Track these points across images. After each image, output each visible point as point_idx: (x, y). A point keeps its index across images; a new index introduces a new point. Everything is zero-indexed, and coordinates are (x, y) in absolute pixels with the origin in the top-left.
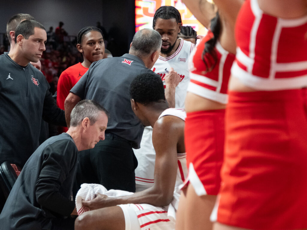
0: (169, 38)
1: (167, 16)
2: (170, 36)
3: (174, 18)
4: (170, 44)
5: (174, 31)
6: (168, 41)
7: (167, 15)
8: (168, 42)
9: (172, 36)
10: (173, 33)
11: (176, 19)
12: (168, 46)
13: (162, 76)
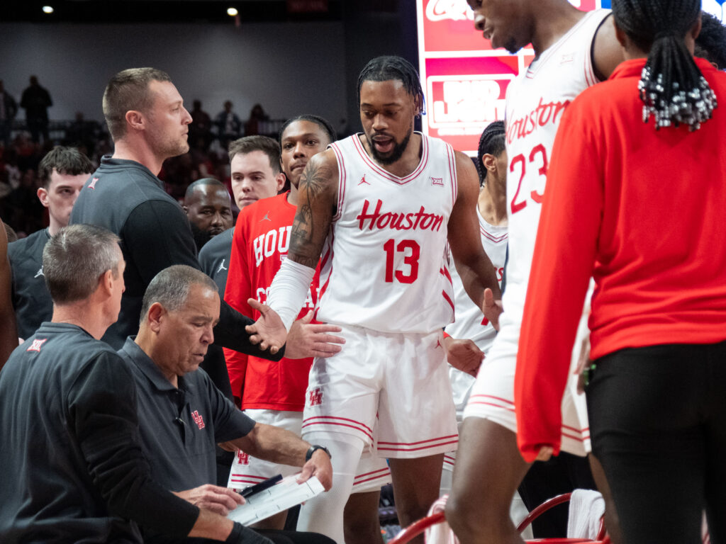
0: (388, 124)
1: (382, 75)
2: (390, 121)
3: (398, 79)
4: (393, 140)
5: (399, 108)
6: (386, 131)
7: (381, 73)
8: (386, 134)
9: (394, 120)
10: (396, 113)
11: (404, 82)
12: (390, 147)
13: (397, 219)
